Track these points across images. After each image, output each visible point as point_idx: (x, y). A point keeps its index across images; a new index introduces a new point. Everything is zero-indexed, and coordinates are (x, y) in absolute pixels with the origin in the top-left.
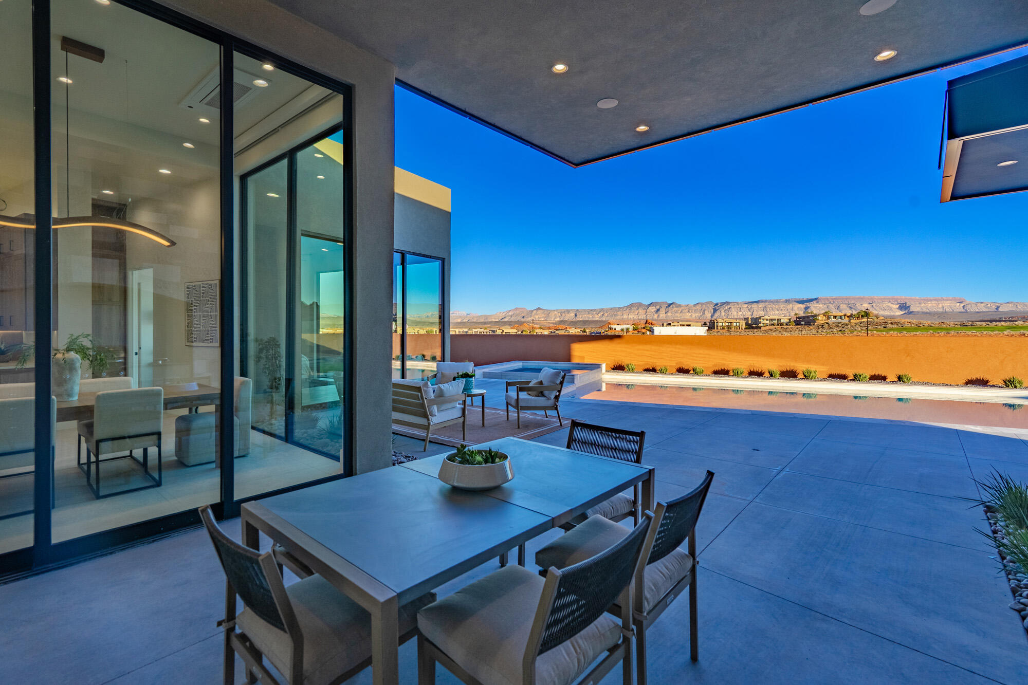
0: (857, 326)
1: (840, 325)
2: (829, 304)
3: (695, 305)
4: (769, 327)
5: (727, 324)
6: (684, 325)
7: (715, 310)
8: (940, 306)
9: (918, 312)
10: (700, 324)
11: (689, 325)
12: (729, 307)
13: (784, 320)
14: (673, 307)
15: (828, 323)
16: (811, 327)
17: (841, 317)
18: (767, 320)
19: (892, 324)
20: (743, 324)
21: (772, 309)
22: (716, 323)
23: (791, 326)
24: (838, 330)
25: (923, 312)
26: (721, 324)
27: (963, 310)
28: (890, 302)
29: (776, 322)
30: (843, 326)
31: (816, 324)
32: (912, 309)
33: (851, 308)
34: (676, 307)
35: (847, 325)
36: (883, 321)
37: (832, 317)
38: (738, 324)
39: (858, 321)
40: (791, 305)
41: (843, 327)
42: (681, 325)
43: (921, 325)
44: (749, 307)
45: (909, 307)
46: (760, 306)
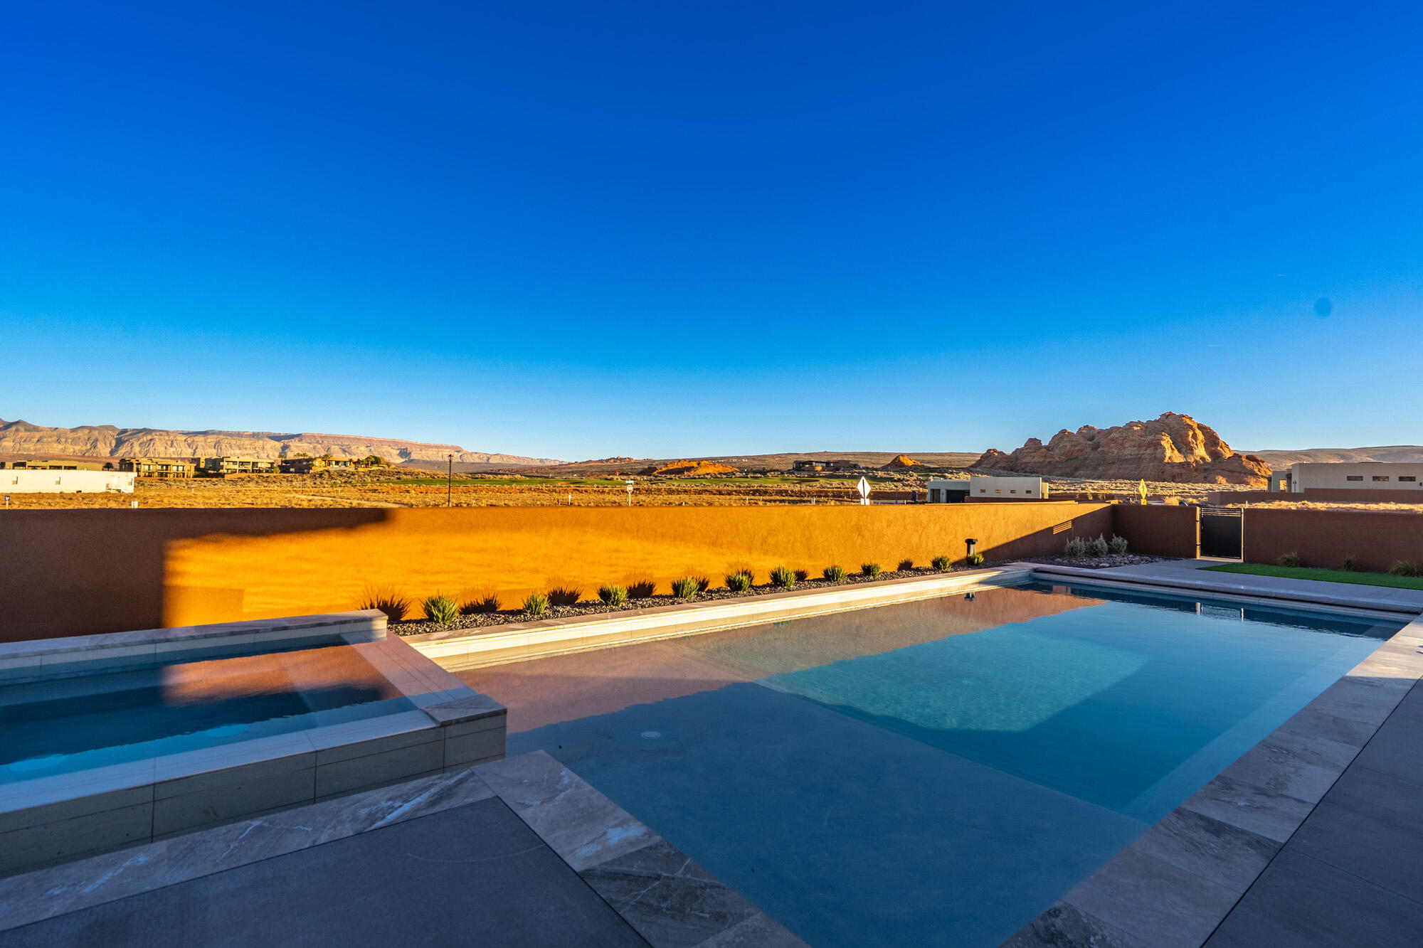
0: (366, 476)
1: (345, 474)
2: (316, 444)
3: (73, 430)
4: (238, 475)
5: (159, 468)
6: (59, 468)
7: (120, 442)
8: (440, 454)
9: (419, 460)
10: (101, 466)
11: (74, 468)
12: (149, 437)
13: (263, 465)
14: (17, 430)
15: (328, 471)
16: (305, 477)
17: (345, 463)
18: (235, 463)
19: (405, 474)
20: (190, 469)
21: (231, 447)
22: (135, 466)
23: (275, 474)
24: (343, 481)
25: (423, 461)
26: (147, 467)
27: (460, 461)
28: (390, 446)
29: (250, 467)
30: (348, 475)
31: (311, 471)
32: (414, 456)
33: (344, 451)
34: (26, 430)
35: (353, 474)
36: (395, 470)
37: (334, 463)
38: (181, 468)
39: (367, 469)
40: (261, 442)
41: (349, 478)
42: (52, 467)
43: (436, 477)
44: (190, 440)
45: (410, 453)
46: (209, 440)
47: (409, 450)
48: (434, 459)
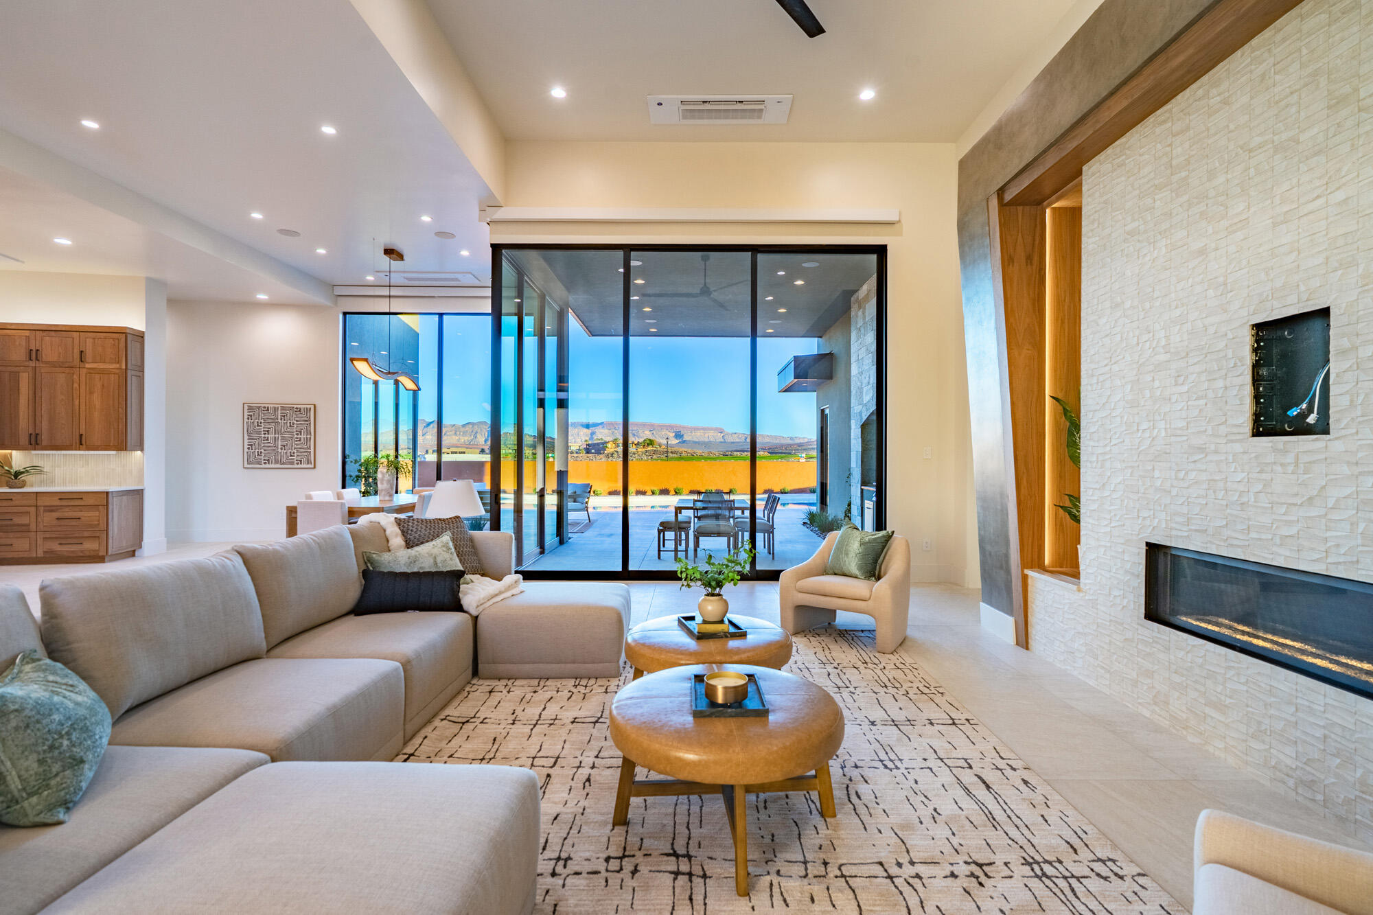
0: (644, 455)
8: (706, 435)
9: (690, 441)
25: (693, 441)
27: (723, 440)
28: (667, 429)
31: (605, 452)
32: (686, 438)
36: (664, 450)
39: (644, 450)
45: (683, 435)
47: (682, 433)
48: (702, 439)
